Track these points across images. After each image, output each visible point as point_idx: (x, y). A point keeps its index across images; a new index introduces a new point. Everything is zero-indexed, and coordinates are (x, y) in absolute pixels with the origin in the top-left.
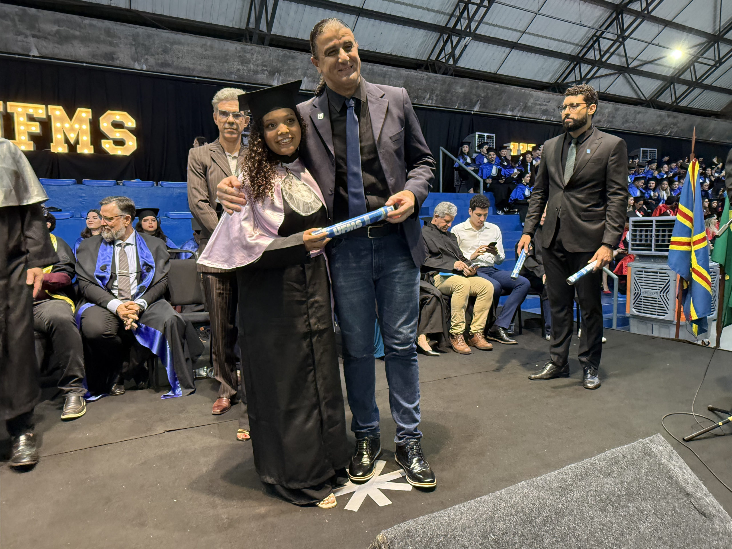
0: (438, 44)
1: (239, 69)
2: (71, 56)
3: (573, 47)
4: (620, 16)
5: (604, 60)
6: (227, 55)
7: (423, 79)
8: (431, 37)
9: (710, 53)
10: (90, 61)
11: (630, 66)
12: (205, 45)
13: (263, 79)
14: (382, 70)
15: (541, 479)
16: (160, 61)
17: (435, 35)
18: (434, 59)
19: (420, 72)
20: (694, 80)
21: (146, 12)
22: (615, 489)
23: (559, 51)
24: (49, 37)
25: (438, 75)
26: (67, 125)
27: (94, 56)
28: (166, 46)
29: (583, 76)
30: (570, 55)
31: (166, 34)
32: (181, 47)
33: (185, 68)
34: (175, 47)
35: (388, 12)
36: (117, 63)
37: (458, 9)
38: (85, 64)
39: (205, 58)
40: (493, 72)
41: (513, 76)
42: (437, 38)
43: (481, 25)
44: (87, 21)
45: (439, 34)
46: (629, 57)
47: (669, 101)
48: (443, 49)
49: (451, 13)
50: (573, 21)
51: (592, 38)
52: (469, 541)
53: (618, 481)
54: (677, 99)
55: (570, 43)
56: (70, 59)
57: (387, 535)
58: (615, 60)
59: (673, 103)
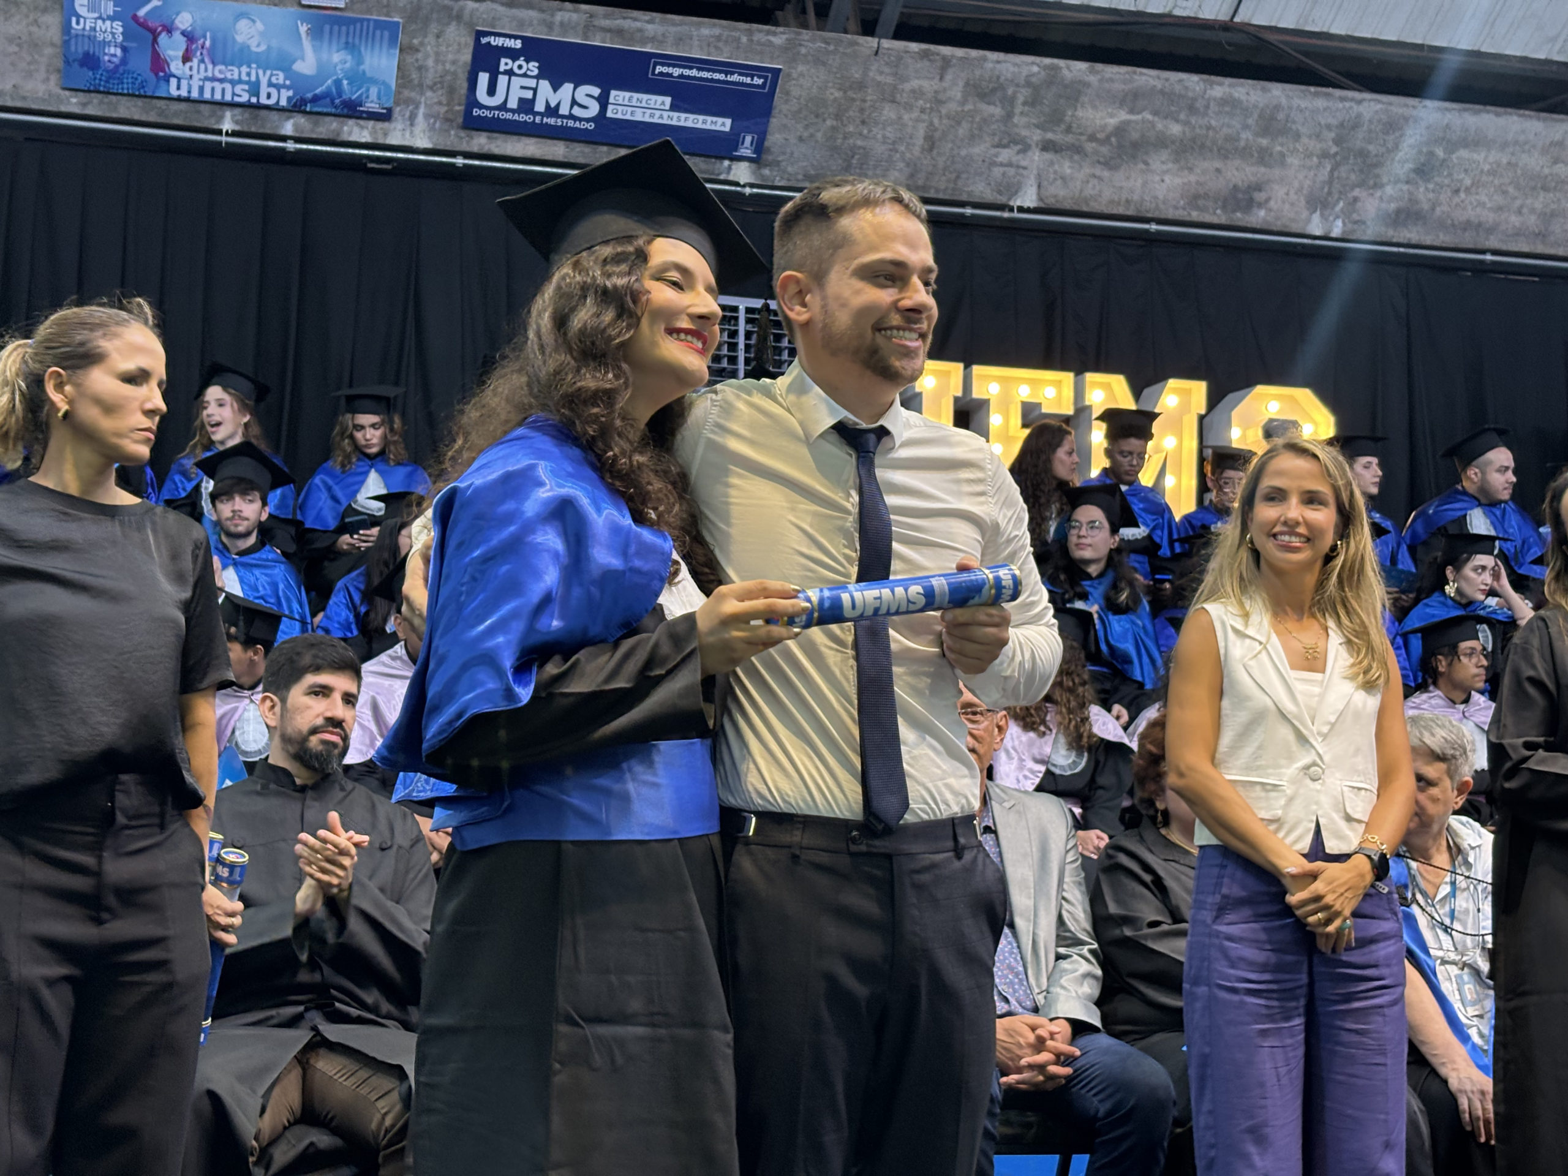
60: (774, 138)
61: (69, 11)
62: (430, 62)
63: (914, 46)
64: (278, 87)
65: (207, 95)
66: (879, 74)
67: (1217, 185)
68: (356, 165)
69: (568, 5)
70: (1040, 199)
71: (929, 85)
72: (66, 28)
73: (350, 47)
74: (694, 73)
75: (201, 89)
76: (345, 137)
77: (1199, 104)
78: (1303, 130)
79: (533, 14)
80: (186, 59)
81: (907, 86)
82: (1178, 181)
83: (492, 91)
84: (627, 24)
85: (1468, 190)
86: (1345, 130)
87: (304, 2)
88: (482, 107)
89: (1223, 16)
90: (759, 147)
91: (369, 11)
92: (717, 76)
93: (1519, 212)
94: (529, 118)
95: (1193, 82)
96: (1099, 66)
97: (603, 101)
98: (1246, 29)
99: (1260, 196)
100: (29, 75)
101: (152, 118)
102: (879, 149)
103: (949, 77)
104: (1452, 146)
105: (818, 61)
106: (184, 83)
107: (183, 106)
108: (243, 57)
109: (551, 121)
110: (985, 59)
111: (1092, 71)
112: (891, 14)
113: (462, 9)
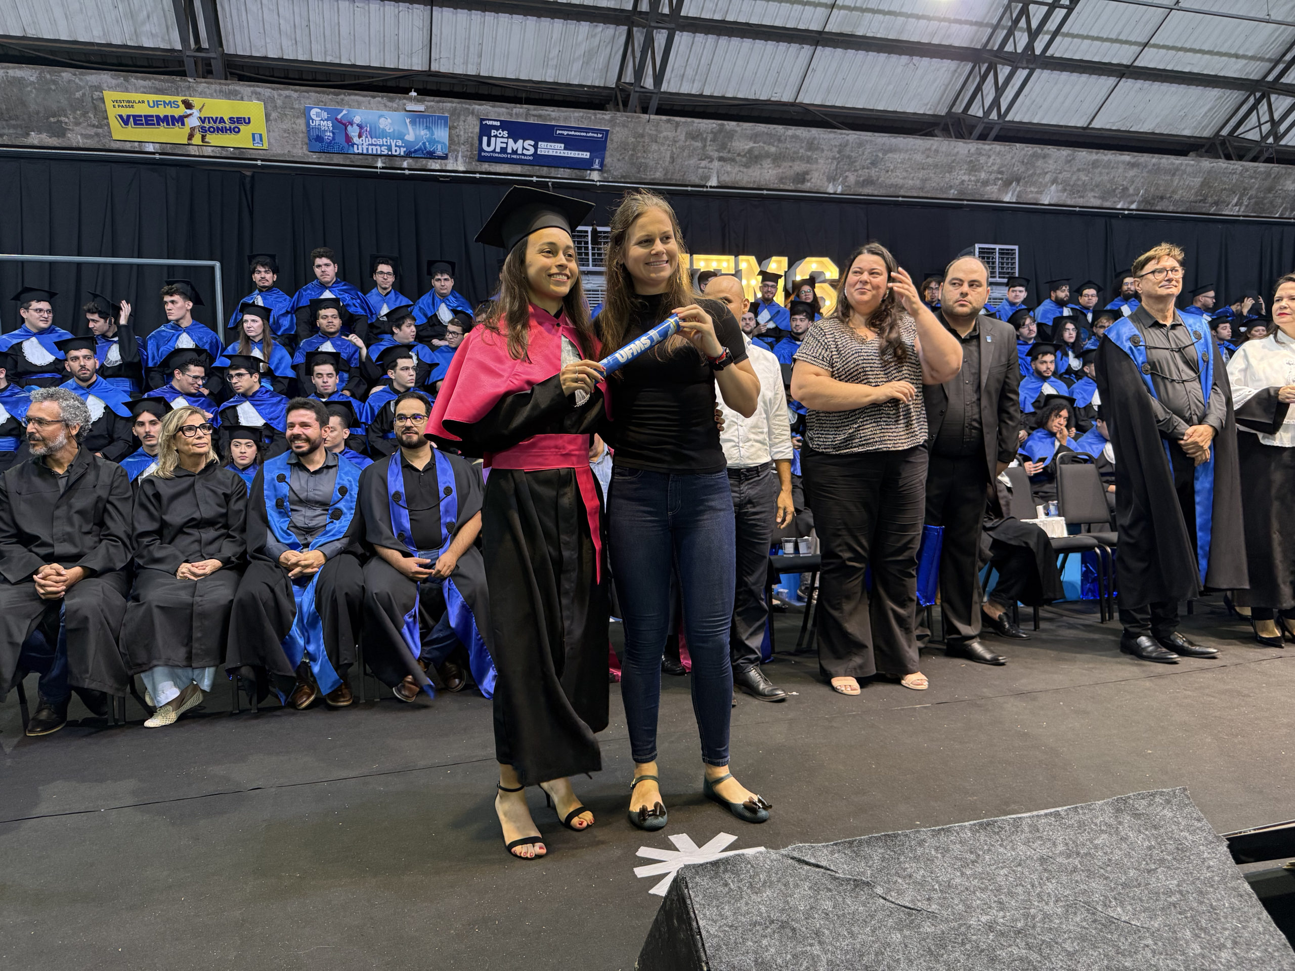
1: (963, 181)
2: (755, 182)
6: (953, 161)
10: (776, 186)
12: (929, 149)
13: (992, 193)
16: (862, 179)
17: (1233, 97)
18: (1227, 135)
24: (738, 159)
27: (781, 180)
28: (877, 156)
32: (896, 156)
33: (892, 185)
34: (890, 155)
36: (807, 186)
38: (766, 192)
39: (923, 169)
44: (792, 131)
45: (1247, 91)
56: (751, 186)
60: (608, 160)
61: (308, 118)
62: (462, 133)
63: (664, 118)
64: (399, 147)
65: (370, 152)
66: (650, 130)
67: (790, 173)
68: (435, 179)
69: (518, 105)
70: (719, 182)
71: (671, 135)
72: (308, 125)
73: (428, 128)
74: (573, 133)
75: (367, 149)
76: (429, 167)
77: (783, 138)
78: (825, 148)
79: (504, 110)
80: (360, 136)
81: (662, 135)
82: (775, 172)
83: (489, 145)
84: (543, 113)
85: (892, 171)
86: (842, 147)
87: (408, 109)
88: (485, 151)
89: (791, 100)
90: (602, 164)
91: (435, 112)
92: (583, 134)
93: (913, 179)
94: (505, 156)
95: (780, 129)
96: (741, 123)
97: (536, 147)
98: (801, 105)
99: (808, 177)
100: (294, 146)
101: (348, 163)
102: (652, 163)
103: (679, 130)
104: (886, 152)
105: (624, 126)
106: (360, 147)
107: (360, 157)
108: (384, 134)
109: (515, 156)
110: (693, 122)
111: (738, 125)
112: (654, 104)
113: (473, 109)
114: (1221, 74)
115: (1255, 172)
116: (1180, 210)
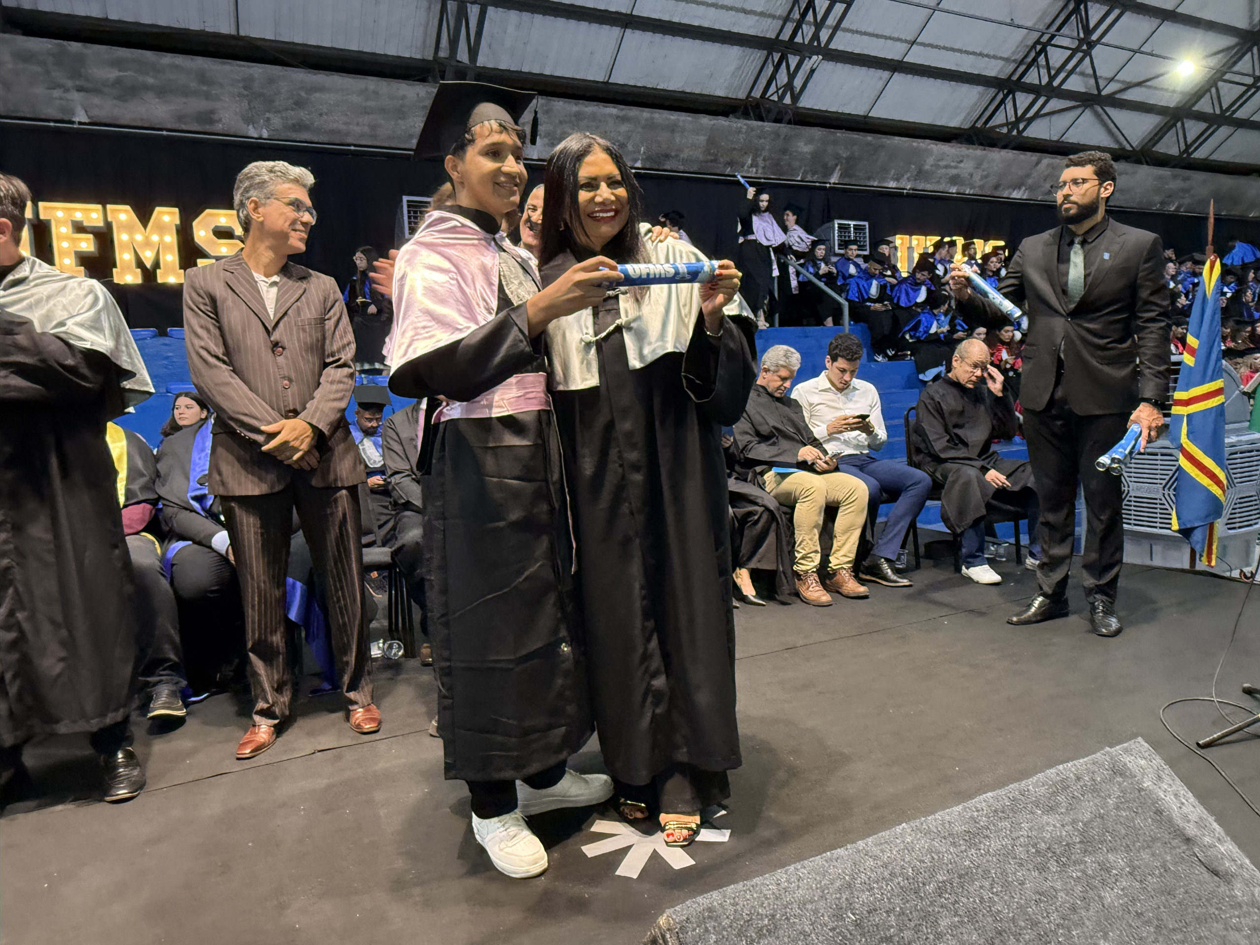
0: (765, 69)
2: (142, 120)
3: (1002, 63)
4: (1082, 7)
5: (1056, 83)
6: (402, 106)
7: (740, 132)
8: (752, 58)
9: (1245, 64)
10: (175, 126)
11: (1104, 93)
12: (366, 89)
14: (670, 119)
15: (935, 820)
16: (290, 122)
17: (758, 55)
18: (758, 97)
19: (733, 119)
20: (1218, 112)
21: (264, 40)
22: (1061, 832)
23: (976, 73)
24: (105, 90)
25: (766, 124)
26: (139, 237)
27: (180, 118)
28: (299, 95)
29: (1020, 113)
30: (996, 78)
31: (300, 76)
32: (325, 96)
33: (333, 132)
34: (316, 95)
35: (676, 20)
36: (219, 128)
37: (796, 8)
38: (165, 133)
39: (365, 113)
40: (862, 113)
41: (897, 117)
42: (763, 59)
43: (839, 33)
44: (167, 59)
45: (765, 52)
46: (1101, 77)
47: (1174, 151)
48: (773, 77)
49: (785, 14)
50: (1000, 19)
51: (1034, 47)
52: (811, 925)
53: (1067, 819)
54: (1188, 147)
55: (995, 57)
56: (140, 124)
57: (674, 917)
58: (1075, 84)
59: (1181, 153)
67: (188, 110)
70: (90, 118)
77: (159, 67)
78: (223, 82)
82: (166, 108)
85: (326, 114)
86: (247, 83)
89: (232, 32)
93: (358, 125)
95: (149, 55)
96: (90, 45)
99: (216, 117)
104: (309, 91)
114: (735, 30)
115: (762, 131)
116: (692, 170)
